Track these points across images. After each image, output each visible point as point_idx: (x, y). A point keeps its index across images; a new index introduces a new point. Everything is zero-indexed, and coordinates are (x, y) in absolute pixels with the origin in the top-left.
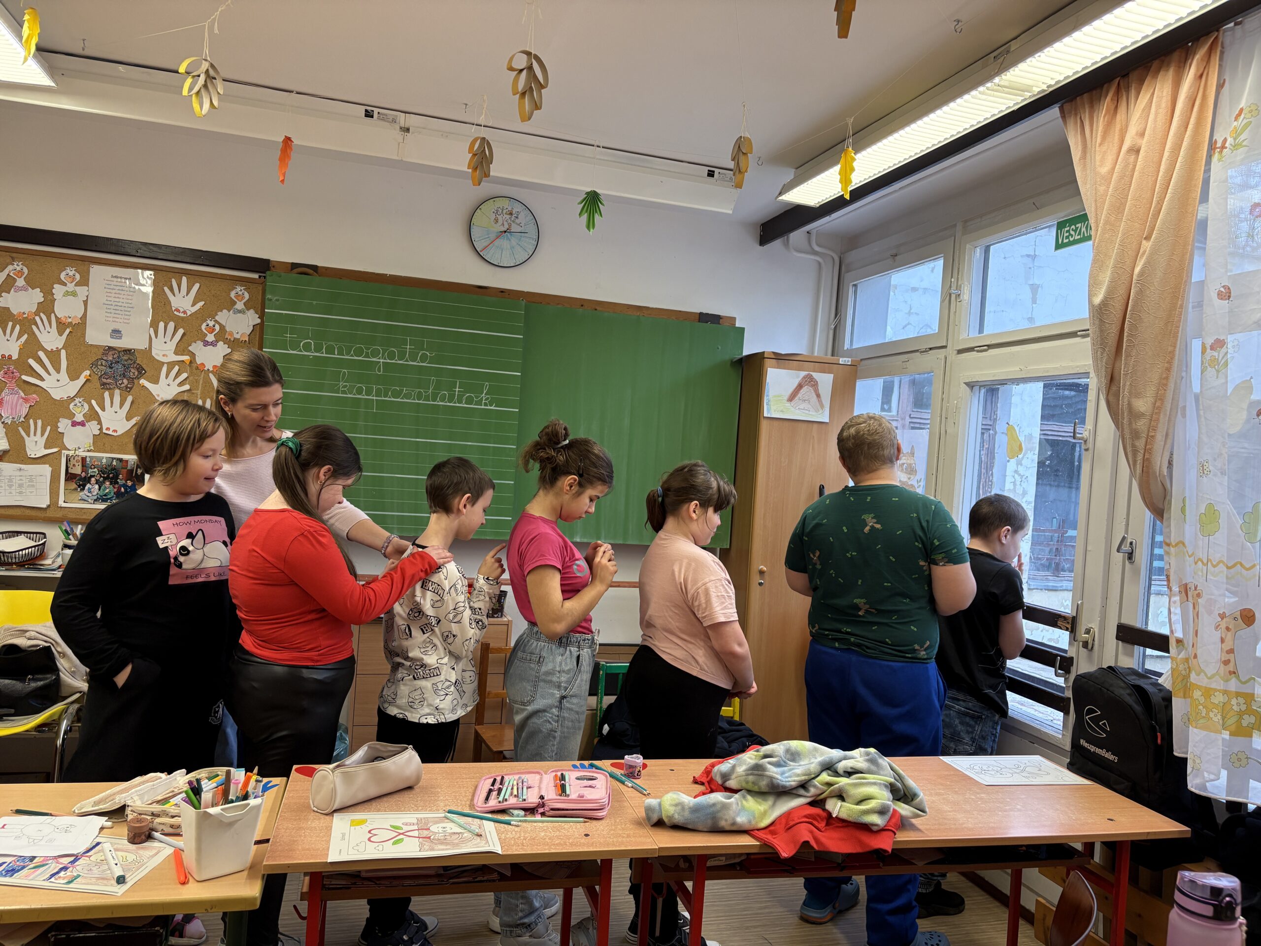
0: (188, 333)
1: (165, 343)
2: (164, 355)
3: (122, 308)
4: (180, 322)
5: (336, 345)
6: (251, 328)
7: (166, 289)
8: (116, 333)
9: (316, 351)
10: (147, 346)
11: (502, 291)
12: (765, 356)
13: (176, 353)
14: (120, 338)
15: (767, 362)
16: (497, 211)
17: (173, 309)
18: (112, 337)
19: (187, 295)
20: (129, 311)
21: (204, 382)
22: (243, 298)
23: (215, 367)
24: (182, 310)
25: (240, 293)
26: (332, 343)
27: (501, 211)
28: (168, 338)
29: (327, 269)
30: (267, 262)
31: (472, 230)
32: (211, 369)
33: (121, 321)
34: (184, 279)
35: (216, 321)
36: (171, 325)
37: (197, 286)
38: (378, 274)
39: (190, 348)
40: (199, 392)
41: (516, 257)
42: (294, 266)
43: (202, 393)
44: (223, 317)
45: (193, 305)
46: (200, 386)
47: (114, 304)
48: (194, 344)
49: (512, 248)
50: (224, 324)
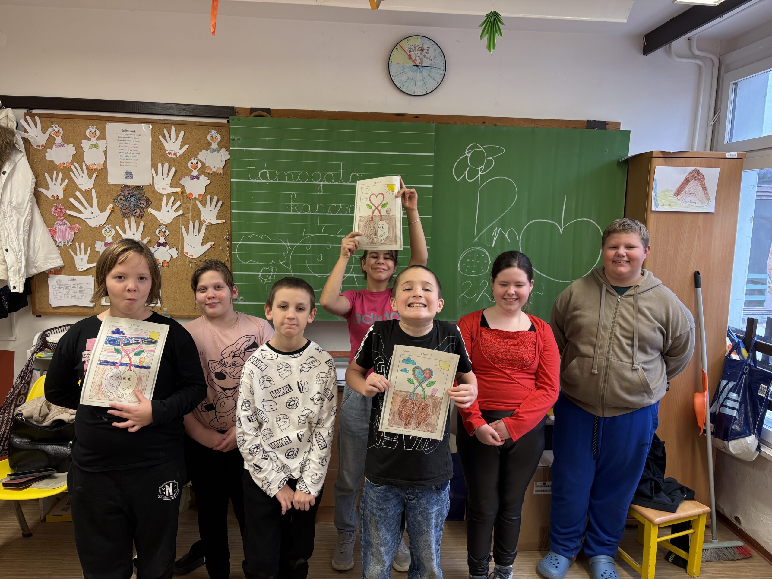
0: (179, 171)
1: (164, 179)
2: (163, 189)
3: (131, 155)
4: (172, 163)
5: (286, 173)
6: (224, 163)
7: (160, 137)
8: (129, 174)
9: (271, 179)
10: (151, 183)
11: (417, 116)
12: (653, 156)
13: (172, 186)
14: (132, 178)
15: (655, 161)
16: (410, 48)
17: (167, 152)
18: (126, 177)
19: (176, 140)
20: (136, 157)
21: (193, 208)
22: (217, 139)
23: (200, 195)
24: (173, 153)
25: (214, 136)
26: (282, 171)
27: (413, 48)
28: (165, 176)
29: (277, 110)
30: (233, 108)
31: (390, 67)
32: (197, 197)
33: (132, 164)
34: (173, 128)
35: (198, 159)
36: (166, 165)
37: (182, 133)
38: (317, 112)
39: (181, 182)
40: (190, 215)
41: (428, 86)
42: (253, 110)
43: (192, 216)
44: (203, 155)
45: (181, 148)
46: (191, 211)
47: (125, 152)
48: (183, 179)
49: (424, 79)
50: (204, 162)
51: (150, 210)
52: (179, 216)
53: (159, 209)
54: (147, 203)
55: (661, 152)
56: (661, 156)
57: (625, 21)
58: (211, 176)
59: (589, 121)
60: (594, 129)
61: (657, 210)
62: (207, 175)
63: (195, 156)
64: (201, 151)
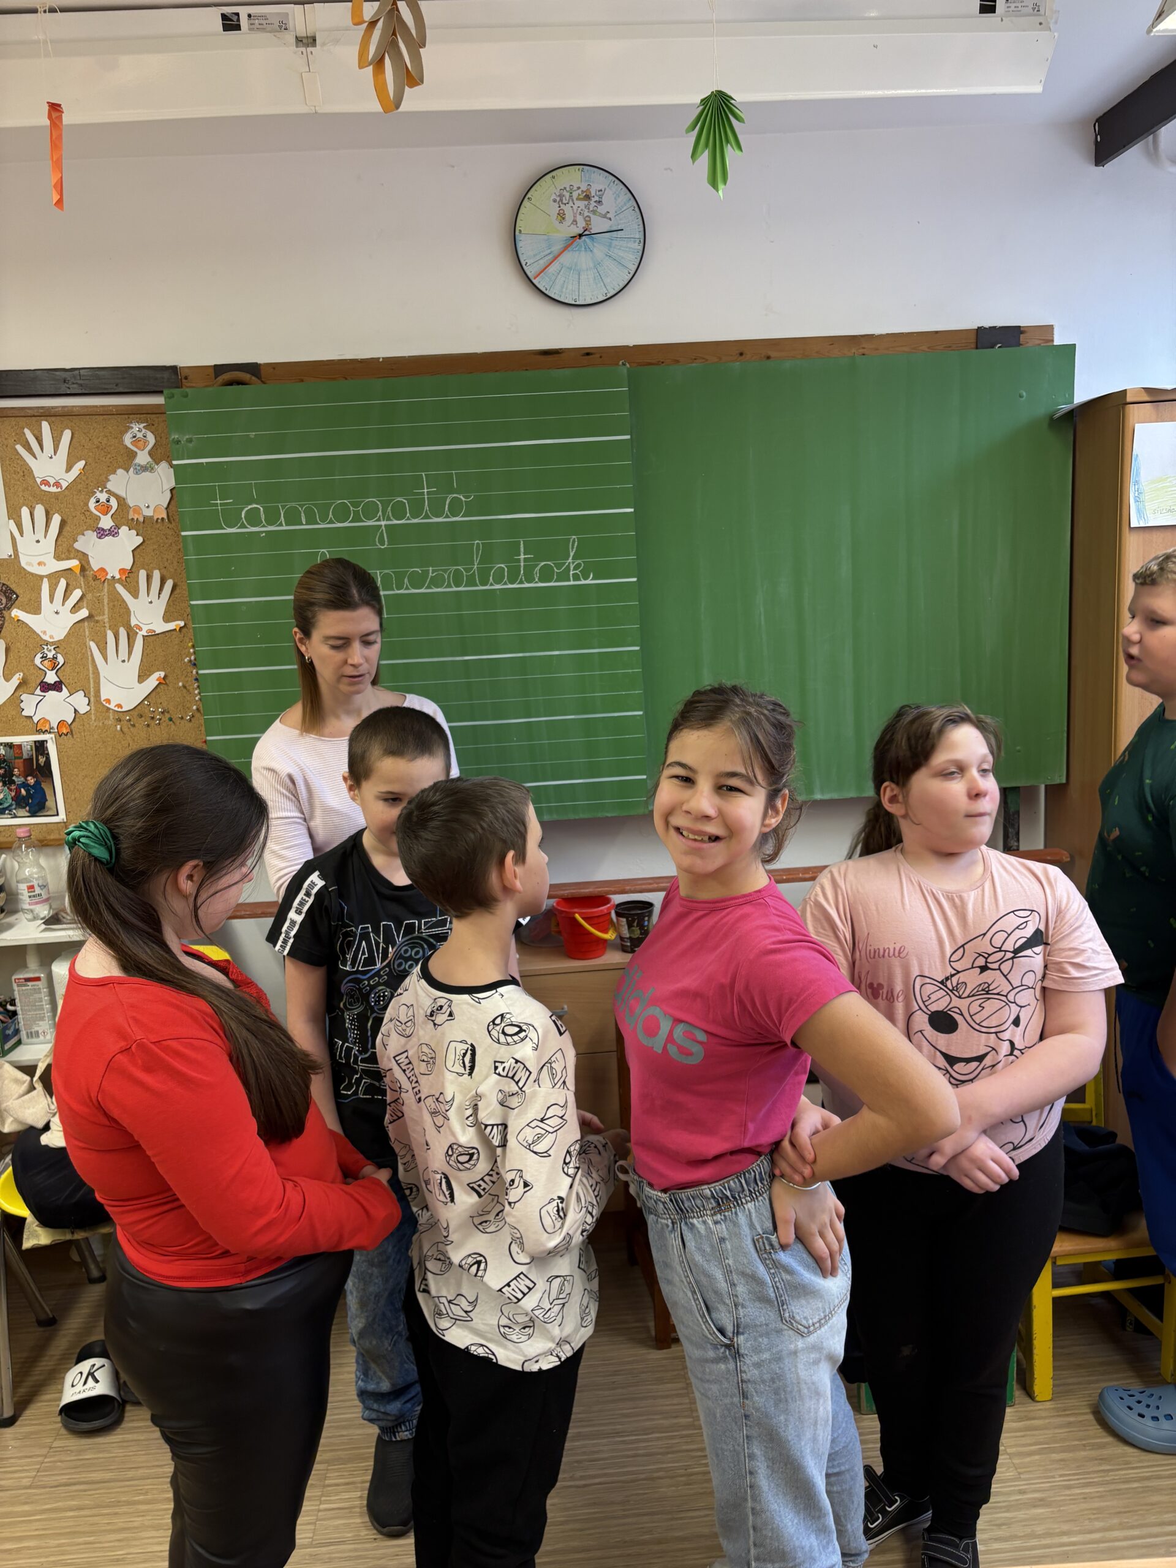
0: (69, 521)
1: (38, 541)
2: (40, 564)
4: (52, 503)
5: (302, 507)
6: (168, 495)
7: (19, 448)
9: (270, 523)
10: (11, 552)
11: (587, 353)
12: (1129, 399)
13: (58, 557)
15: (1133, 411)
16: (561, 196)
17: (39, 481)
19: (55, 453)
21: (110, 600)
22: (146, 443)
23: (122, 571)
24: (52, 481)
25: (140, 435)
26: (293, 504)
27: (567, 195)
28: (40, 535)
29: (274, 366)
30: (174, 369)
31: (519, 244)
32: (118, 576)
34: (45, 426)
36: (40, 510)
37: (67, 435)
38: (363, 361)
39: (77, 546)
40: (106, 618)
41: (607, 280)
42: (219, 369)
43: (111, 618)
44: (119, 482)
45: (68, 469)
46: (106, 608)
48: (81, 538)
49: (597, 265)
50: (124, 496)
51: (16, 613)
52: (82, 620)
53: (35, 608)
54: (9, 599)
55: (1147, 390)
56: (1147, 398)
57: (1038, 89)
58: (142, 526)
59: (980, 330)
60: (993, 347)
61: (1142, 525)
62: (133, 525)
63: (102, 485)
64: (114, 472)
